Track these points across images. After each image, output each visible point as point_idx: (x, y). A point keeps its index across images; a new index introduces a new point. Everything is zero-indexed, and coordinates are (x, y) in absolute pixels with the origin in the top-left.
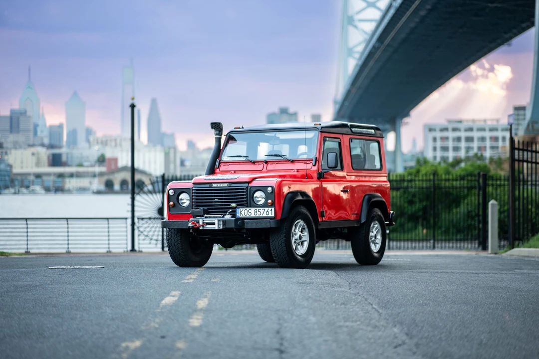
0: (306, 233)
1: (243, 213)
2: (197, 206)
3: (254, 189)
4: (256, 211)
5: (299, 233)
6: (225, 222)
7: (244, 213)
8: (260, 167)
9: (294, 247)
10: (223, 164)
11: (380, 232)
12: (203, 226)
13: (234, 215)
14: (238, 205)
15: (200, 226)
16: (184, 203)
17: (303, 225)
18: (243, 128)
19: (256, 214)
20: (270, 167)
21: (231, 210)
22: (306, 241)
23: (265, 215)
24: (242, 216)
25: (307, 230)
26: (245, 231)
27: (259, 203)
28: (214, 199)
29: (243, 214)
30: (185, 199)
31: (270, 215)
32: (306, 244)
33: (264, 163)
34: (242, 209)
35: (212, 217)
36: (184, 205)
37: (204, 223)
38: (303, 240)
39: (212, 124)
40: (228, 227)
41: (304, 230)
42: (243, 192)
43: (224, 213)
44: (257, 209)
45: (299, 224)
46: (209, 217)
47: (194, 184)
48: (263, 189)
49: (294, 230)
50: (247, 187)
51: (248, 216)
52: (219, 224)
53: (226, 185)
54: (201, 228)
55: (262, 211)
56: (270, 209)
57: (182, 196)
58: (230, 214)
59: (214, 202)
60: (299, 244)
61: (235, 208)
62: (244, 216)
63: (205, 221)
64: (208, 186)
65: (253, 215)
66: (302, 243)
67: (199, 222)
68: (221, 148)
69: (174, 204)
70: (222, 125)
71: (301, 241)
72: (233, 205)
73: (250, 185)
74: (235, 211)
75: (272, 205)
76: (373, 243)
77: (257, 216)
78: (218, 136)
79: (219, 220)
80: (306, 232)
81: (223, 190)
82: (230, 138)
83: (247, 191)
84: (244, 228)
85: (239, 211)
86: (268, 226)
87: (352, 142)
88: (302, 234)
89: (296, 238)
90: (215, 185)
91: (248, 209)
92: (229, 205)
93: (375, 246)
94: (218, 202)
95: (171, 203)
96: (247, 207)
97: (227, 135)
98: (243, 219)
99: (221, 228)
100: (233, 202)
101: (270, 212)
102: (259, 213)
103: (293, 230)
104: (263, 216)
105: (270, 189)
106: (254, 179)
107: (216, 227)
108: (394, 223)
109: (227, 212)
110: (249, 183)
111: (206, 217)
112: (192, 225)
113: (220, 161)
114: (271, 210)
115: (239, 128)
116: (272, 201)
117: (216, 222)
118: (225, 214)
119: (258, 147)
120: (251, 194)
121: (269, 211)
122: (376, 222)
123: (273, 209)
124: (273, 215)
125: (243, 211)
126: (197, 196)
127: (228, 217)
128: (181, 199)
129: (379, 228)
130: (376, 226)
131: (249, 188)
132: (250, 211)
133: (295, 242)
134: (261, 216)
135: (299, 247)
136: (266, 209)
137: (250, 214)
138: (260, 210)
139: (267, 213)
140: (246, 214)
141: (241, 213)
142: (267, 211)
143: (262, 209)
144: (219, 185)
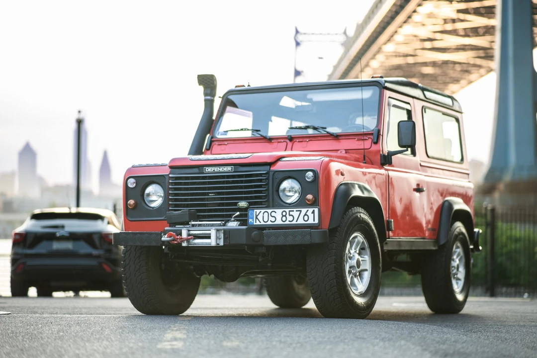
0: (367, 258)
2: (176, 206)
3: (281, 176)
4: (284, 214)
5: (357, 256)
6: (228, 234)
7: (261, 217)
8: (280, 147)
9: (349, 280)
10: (217, 143)
11: (463, 260)
12: (188, 240)
13: (244, 222)
14: (250, 204)
15: (183, 241)
16: (154, 201)
17: (363, 242)
18: (249, 86)
19: (284, 219)
20: (298, 147)
21: (238, 213)
22: (366, 270)
23: (301, 221)
24: (258, 223)
25: (368, 251)
26: (264, 250)
27: (289, 201)
28: (207, 194)
29: (261, 220)
30: (155, 196)
31: (311, 221)
32: (367, 276)
33: (288, 141)
34: (258, 211)
35: (204, 225)
36: (153, 205)
37: (189, 235)
38: (361, 268)
39: (198, 76)
40: (232, 242)
41: (363, 251)
42: (261, 181)
43: (227, 218)
44: (287, 210)
45: (356, 240)
46: (200, 225)
47: (171, 167)
48: (296, 175)
49: (349, 251)
50: (268, 173)
51: (269, 223)
52: (217, 238)
53: (229, 168)
54: (184, 244)
55: (295, 214)
56: (311, 210)
57: (150, 189)
58: (237, 220)
59: (208, 199)
60: (356, 276)
61: (246, 209)
62: (263, 223)
63: (192, 232)
64: (196, 170)
65: (279, 222)
66: (360, 275)
67: (181, 234)
68: (214, 118)
69: (136, 205)
70: (216, 80)
71: (360, 269)
72: (243, 204)
73: (274, 168)
74: (246, 215)
75: (314, 204)
76: (454, 278)
77: (287, 222)
78: (209, 98)
79: (218, 230)
80: (367, 255)
81: (223, 177)
82: (228, 102)
83: (268, 179)
84: (262, 246)
85: (252, 214)
86: (307, 240)
87: (425, 112)
88: (361, 259)
89: (352, 265)
90: (209, 169)
91: (269, 211)
92: (236, 204)
93: (457, 283)
94: (215, 199)
95: (131, 202)
96: (268, 207)
97: (223, 98)
98: (261, 228)
99: (222, 244)
100: (242, 199)
101: (311, 216)
102: (290, 218)
103: (347, 251)
104: (298, 222)
105: (310, 174)
106: (279, 159)
107: (212, 242)
108: (481, 248)
109: (230, 216)
110: (271, 164)
111: (193, 225)
112: (169, 239)
113: (212, 138)
114: (313, 212)
115: (244, 86)
116: (314, 197)
117: (213, 233)
118: (228, 221)
119: (270, 123)
120: (275, 184)
121: (309, 213)
122: (459, 245)
123: (316, 210)
124: (317, 221)
125: (261, 214)
126: (176, 189)
127: (233, 225)
128: (149, 195)
129: (462, 254)
130: (458, 250)
131: (271, 174)
132: (273, 214)
133: (350, 272)
134: (294, 222)
135: (356, 280)
136: (304, 211)
137: (273, 219)
138: (291, 213)
139: (306, 218)
140: (266, 220)
141: (256, 218)
142: (306, 215)
143: (295, 210)
144: (216, 169)
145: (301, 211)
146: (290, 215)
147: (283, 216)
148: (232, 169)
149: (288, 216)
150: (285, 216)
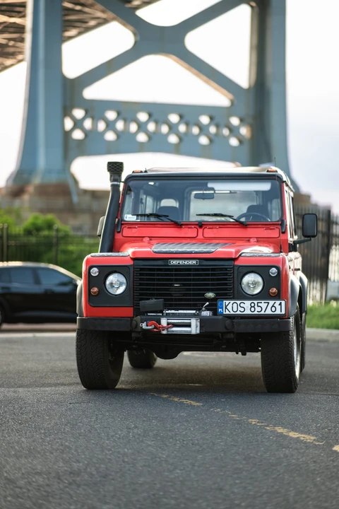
1: (229, 307)
4: (252, 305)
6: (203, 322)
7: (231, 307)
8: (191, 232)
10: (127, 226)
12: (167, 328)
13: (215, 312)
14: (217, 294)
15: (164, 329)
19: (253, 309)
20: (209, 233)
21: (208, 303)
23: (269, 312)
24: (227, 312)
26: (232, 336)
27: (251, 292)
28: (172, 285)
29: (231, 310)
30: (117, 283)
31: (278, 312)
33: (197, 227)
34: (227, 302)
36: (115, 292)
37: (168, 323)
42: (226, 274)
43: (199, 307)
44: (256, 302)
46: (173, 314)
47: (135, 259)
48: (260, 270)
50: (233, 268)
51: (238, 312)
52: (196, 326)
53: (194, 262)
54: (164, 332)
55: (263, 305)
56: (278, 302)
57: (112, 278)
58: (209, 310)
61: (213, 299)
62: (232, 313)
63: (170, 321)
64: (162, 263)
65: (248, 312)
67: (159, 322)
69: (99, 292)
70: (123, 167)
72: (211, 295)
73: (237, 263)
74: (216, 305)
75: (277, 296)
77: (256, 313)
78: (115, 183)
81: (189, 270)
82: (128, 188)
83: (233, 273)
85: (222, 304)
86: (275, 329)
90: (174, 262)
91: (238, 302)
92: (203, 295)
95: (95, 289)
96: (235, 298)
97: (125, 182)
98: (231, 317)
99: (198, 332)
100: (209, 290)
101: (278, 307)
102: (259, 309)
104: (266, 313)
105: (274, 270)
106: (241, 254)
107: (192, 330)
109: (202, 305)
110: (235, 260)
111: (166, 314)
112: (149, 327)
113: (122, 221)
114: (280, 304)
116: (278, 290)
118: (201, 310)
120: (239, 278)
121: (277, 305)
123: (283, 303)
124: (283, 312)
125: (231, 305)
126: (141, 279)
127: (206, 314)
128: (111, 283)
131: (236, 268)
132: (242, 305)
134: (262, 312)
136: (271, 303)
137: (242, 310)
138: (259, 304)
139: (273, 309)
140: (235, 310)
141: (226, 308)
142: (273, 306)
143: (263, 302)
144: (181, 262)
145: (268, 303)
146: (258, 306)
147: (252, 307)
148: (197, 263)
149: (256, 307)
150: (254, 307)
